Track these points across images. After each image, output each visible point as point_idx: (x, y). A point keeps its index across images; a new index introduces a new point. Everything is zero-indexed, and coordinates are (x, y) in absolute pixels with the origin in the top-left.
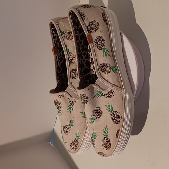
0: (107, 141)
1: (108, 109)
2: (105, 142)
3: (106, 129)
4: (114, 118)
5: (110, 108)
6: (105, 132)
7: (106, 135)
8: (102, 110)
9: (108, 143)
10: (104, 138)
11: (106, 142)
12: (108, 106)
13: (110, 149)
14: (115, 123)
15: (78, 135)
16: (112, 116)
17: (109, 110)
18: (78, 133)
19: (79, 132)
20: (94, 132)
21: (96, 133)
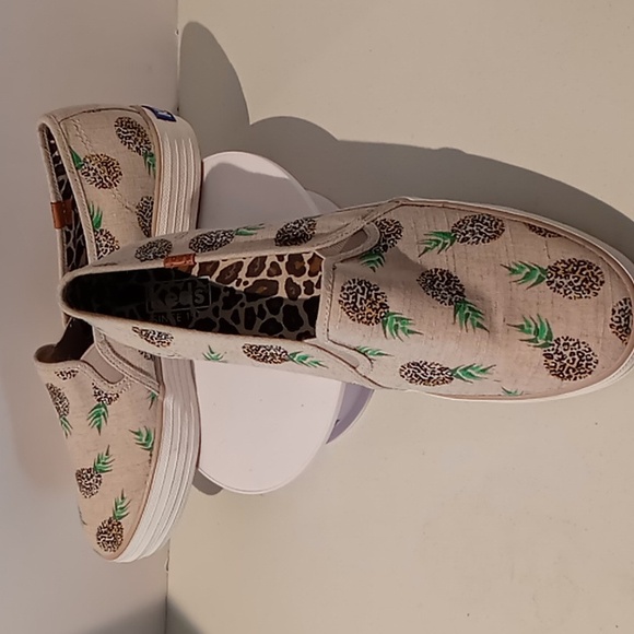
0: (565, 272)
1: (440, 246)
2: (566, 282)
3: (514, 271)
4: (481, 233)
5: (438, 242)
6: (527, 276)
7: (539, 273)
8: (436, 270)
9: (574, 272)
10: (550, 283)
11: (567, 277)
13: (598, 268)
14: (497, 234)
16: (468, 238)
17: (445, 244)
21: (526, 321)
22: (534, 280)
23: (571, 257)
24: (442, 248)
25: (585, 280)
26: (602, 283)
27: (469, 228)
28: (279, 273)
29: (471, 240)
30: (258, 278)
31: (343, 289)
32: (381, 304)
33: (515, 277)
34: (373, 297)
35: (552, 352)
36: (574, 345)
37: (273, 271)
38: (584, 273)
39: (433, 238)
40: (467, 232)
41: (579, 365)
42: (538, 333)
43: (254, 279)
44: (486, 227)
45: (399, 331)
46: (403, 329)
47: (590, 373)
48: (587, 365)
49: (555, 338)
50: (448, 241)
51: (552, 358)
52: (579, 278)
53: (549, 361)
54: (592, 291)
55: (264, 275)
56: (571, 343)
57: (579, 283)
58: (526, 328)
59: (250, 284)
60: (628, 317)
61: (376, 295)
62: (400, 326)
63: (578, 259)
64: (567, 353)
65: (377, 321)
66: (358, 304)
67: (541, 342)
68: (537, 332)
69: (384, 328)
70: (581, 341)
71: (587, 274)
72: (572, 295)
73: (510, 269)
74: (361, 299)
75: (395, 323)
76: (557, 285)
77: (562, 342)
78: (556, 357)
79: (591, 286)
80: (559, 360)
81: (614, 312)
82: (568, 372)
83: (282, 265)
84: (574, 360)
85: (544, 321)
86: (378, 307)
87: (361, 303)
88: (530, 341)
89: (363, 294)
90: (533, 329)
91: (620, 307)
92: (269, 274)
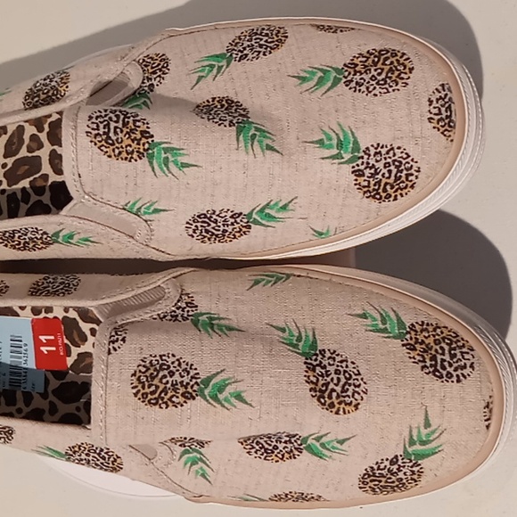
1: (215, 71)
2: (367, 77)
3: (303, 79)
4: (261, 46)
6: (321, 82)
8: (214, 99)
9: (375, 64)
10: (348, 83)
12: (201, 74)
13: (404, 54)
15: (377, 316)
16: (246, 55)
17: (220, 68)
18: (364, 316)
19: (360, 312)
20: (320, 142)
21: (325, 133)
22: (329, 84)
23: (370, 48)
24: (218, 72)
25: (391, 70)
26: (411, 70)
27: (246, 44)
28: (41, 146)
29: (250, 56)
30: (18, 157)
31: (91, 118)
32: (143, 133)
33: (306, 85)
34: (131, 124)
35: (362, 167)
36: (388, 153)
37: (34, 145)
38: (388, 62)
39: (207, 63)
40: (245, 49)
41: (397, 178)
42: (342, 146)
43: (14, 159)
44: (265, 38)
45: (171, 165)
46: (175, 163)
47: (412, 187)
48: (407, 175)
49: (363, 148)
50: (224, 63)
51: (363, 175)
52: (382, 70)
53: (361, 180)
54: (400, 82)
55: (23, 153)
56: (384, 151)
57: (383, 76)
58: (326, 142)
59: (9, 166)
60: (450, 107)
61: (135, 121)
62: (170, 158)
63: (378, 49)
64: (380, 165)
65: (141, 156)
66: (111, 134)
67: (347, 156)
68: (340, 145)
69: (151, 163)
70: (395, 146)
71: (392, 63)
72: (376, 92)
73: (299, 78)
74: (116, 128)
75: (163, 155)
76: (357, 83)
77: (372, 151)
78: (367, 172)
79: (398, 76)
80: (372, 176)
81: (431, 102)
82: (385, 190)
83: (43, 136)
84: (390, 172)
85: (347, 129)
86: (139, 136)
87: (116, 133)
88: (333, 157)
89: (117, 122)
90: (335, 142)
91: (438, 95)
92: (30, 150)
